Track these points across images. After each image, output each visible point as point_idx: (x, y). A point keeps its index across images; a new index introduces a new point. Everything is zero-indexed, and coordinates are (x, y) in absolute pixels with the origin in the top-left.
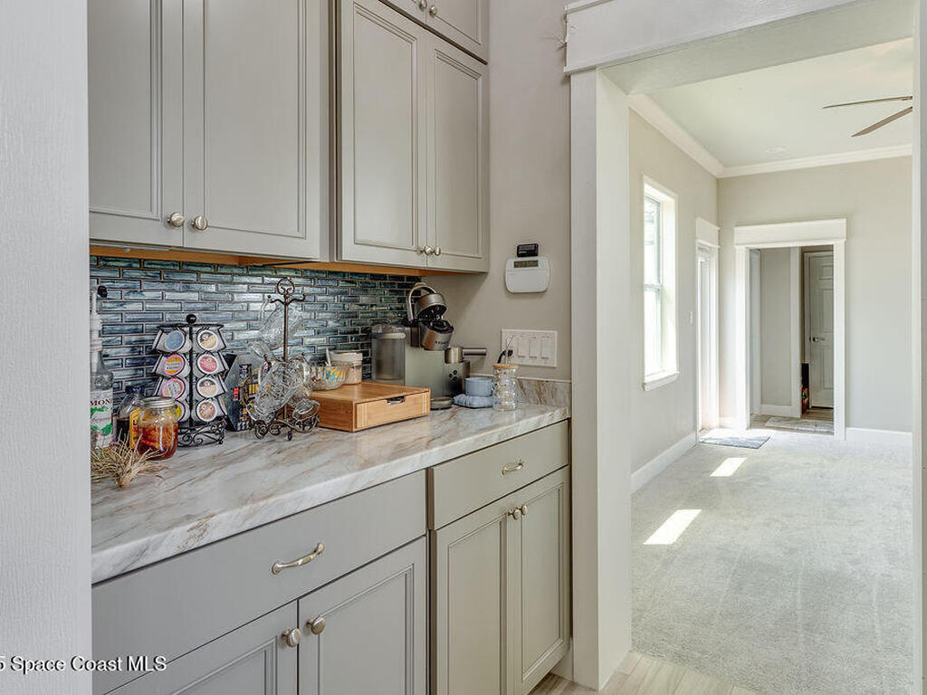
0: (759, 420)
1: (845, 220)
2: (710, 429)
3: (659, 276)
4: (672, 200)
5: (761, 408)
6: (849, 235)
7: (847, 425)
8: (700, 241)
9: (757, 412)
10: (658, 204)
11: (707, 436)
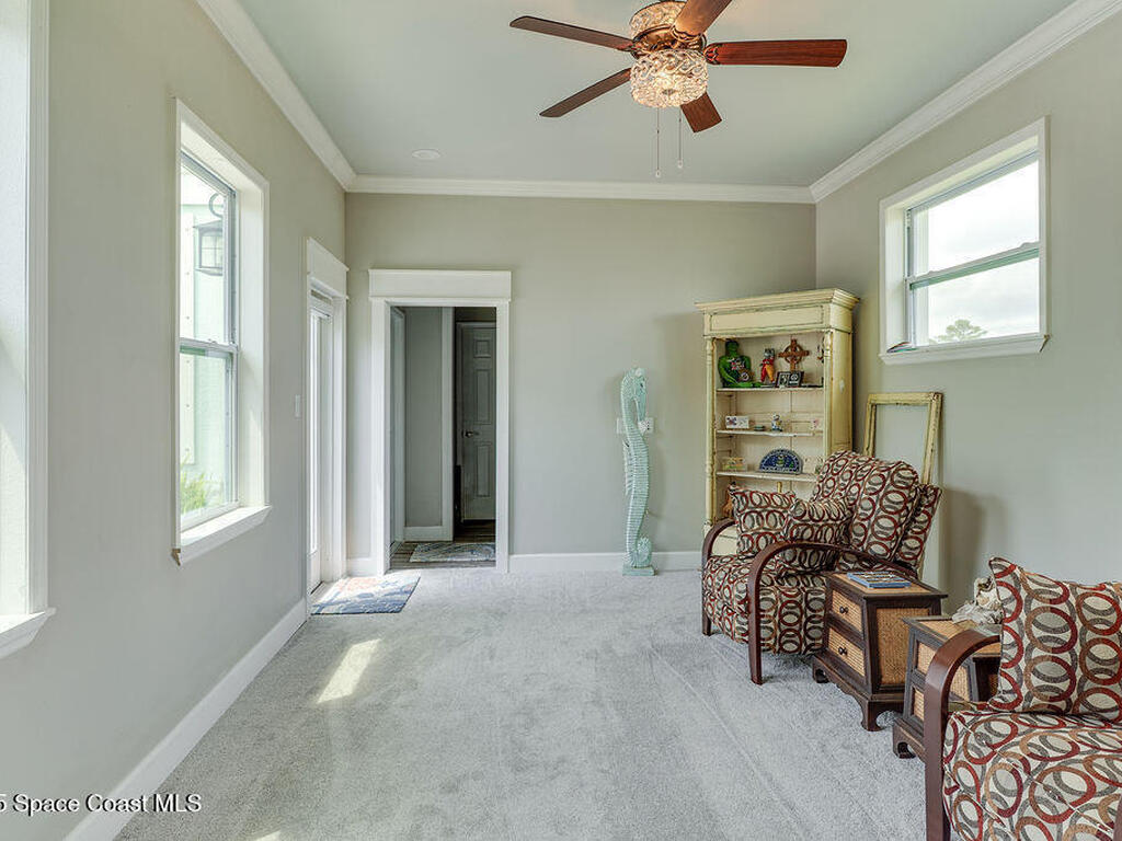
0: (402, 554)
1: (509, 273)
2: (333, 581)
3: (233, 329)
4: (260, 191)
5: (404, 534)
6: (515, 294)
7: (511, 552)
8: (313, 278)
9: (400, 539)
10: (232, 194)
11: (325, 599)
